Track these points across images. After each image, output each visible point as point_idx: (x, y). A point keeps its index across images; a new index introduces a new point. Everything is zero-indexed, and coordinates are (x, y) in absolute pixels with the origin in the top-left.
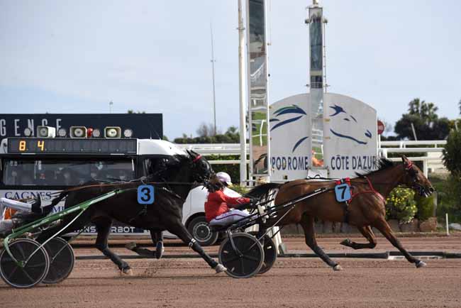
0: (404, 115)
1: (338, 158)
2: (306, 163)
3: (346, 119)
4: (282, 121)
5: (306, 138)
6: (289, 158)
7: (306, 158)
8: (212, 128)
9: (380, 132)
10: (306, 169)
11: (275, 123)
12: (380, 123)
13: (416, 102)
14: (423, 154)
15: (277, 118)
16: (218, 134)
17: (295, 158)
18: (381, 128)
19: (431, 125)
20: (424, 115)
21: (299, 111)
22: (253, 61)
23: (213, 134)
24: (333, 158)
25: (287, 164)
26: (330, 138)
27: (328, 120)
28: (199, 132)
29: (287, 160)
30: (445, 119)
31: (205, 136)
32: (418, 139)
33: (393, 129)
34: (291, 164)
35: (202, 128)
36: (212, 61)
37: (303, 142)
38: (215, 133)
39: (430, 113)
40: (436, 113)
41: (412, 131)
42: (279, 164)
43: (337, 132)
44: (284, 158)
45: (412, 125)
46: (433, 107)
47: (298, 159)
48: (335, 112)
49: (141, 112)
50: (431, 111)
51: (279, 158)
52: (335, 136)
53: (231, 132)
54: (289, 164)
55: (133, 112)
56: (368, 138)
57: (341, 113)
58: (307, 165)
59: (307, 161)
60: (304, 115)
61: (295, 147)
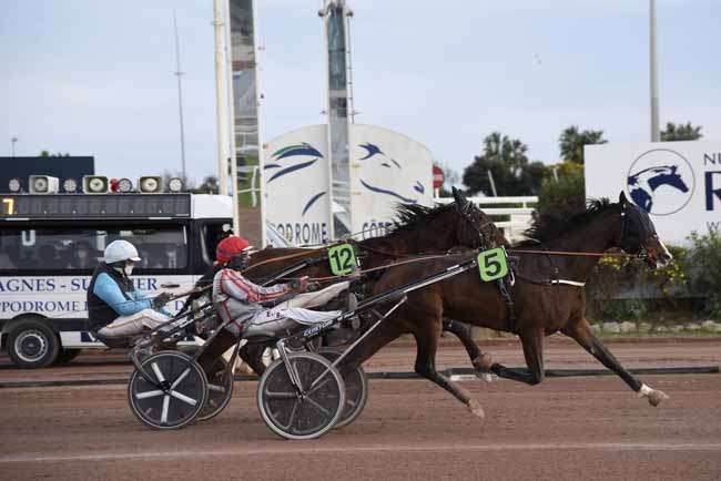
0: (477, 158)
1: (374, 224)
2: (324, 233)
3: (385, 165)
4: (285, 167)
5: (323, 193)
6: (297, 225)
7: (324, 225)
9: (437, 184)
11: (274, 171)
12: (437, 170)
13: (496, 138)
14: (505, 218)
15: (276, 163)
17: (306, 225)
18: (439, 178)
19: (518, 173)
20: (506, 157)
21: (312, 152)
22: (239, 73)
24: (366, 225)
25: (294, 234)
26: (359, 194)
27: (357, 166)
29: (294, 227)
30: (540, 164)
32: (499, 195)
33: (461, 180)
34: (301, 235)
36: (178, 74)
37: (319, 200)
39: (516, 155)
40: (526, 154)
41: (488, 181)
43: (371, 185)
44: (288, 225)
45: (489, 173)
46: (521, 146)
47: (311, 227)
48: (367, 153)
49: (63, 155)
50: (518, 151)
51: (281, 226)
52: (369, 191)
54: (298, 234)
55: (50, 154)
56: (419, 194)
57: (377, 155)
58: (325, 237)
59: (325, 229)
60: (319, 158)
61: (306, 209)
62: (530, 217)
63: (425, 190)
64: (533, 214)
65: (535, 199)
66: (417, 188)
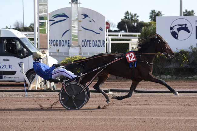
0: (122, 19)
1: (85, 41)
3: (90, 21)
4: (56, 21)
5: (69, 30)
6: (60, 40)
7: (69, 41)
8: (21, 23)
9: (107, 28)
10: (69, 46)
11: (53, 22)
12: (107, 23)
13: (127, 13)
14: (129, 40)
15: (53, 19)
16: (25, 26)
17: (63, 41)
18: (108, 26)
19: (136, 24)
20: (132, 19)
21: (65, 16)
23: (22, 27)
24: (83, 41)
25: (59, 44)
26: (81, 31)
27: (80, 21)
28: (15, 25)
29: (59, 41)
30: (142, 22)
31: (18, 27)
32: (129, 32)
33: (117, 27)
34: (61, 44)
35: (16, 23)
37: (67, 32)
38: (24, 26)
39: (135, 18)
40: (138, 18)
41: (125, 27)
42: (54, 43)
44: (57, 40)
45: (126, 24)
46: (137, 16)
48: (84, 17)
50: (136, 17)
51: (54, 40)
52: (84, 29)
53: (32, 26)
54: (60, 43)
56: (101, 31)
57: (87, 18)
58: (69, 44)
59: (69, 42)
60: (68, 18)
61: (63, 35)
62: (138, 40)
63: (103, 30)
64: (139, 39)
65: (139, 34)
66: (100, 29)
